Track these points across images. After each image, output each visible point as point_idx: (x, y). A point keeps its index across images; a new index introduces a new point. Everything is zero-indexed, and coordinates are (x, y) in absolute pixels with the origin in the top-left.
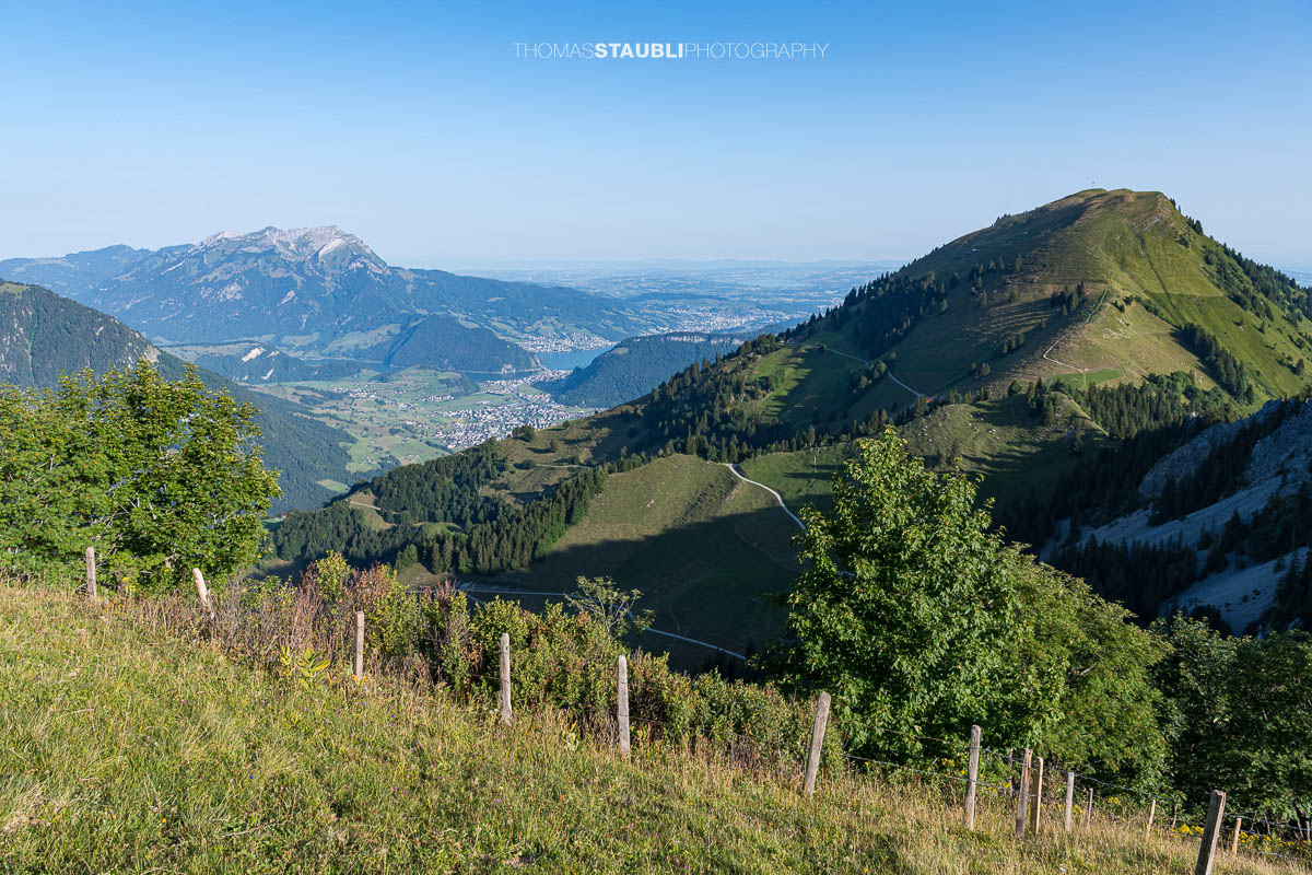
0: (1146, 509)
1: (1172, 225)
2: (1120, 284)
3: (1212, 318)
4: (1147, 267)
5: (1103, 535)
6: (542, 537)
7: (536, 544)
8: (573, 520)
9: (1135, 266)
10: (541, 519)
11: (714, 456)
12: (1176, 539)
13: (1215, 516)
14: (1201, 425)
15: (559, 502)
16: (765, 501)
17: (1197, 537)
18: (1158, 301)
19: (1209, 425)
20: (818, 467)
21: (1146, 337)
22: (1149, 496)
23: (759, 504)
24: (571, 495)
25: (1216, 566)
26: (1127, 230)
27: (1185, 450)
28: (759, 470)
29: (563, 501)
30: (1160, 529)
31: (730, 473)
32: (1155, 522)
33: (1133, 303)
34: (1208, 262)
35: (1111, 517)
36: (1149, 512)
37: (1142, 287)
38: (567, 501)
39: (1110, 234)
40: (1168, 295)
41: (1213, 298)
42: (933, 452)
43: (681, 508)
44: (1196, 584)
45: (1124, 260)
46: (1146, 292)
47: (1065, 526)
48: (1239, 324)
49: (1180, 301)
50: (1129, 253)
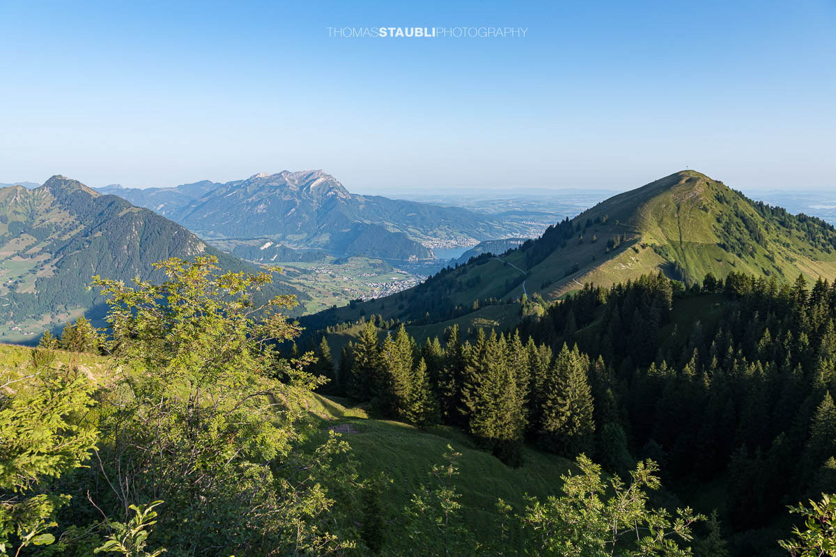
1: (702, 198)
2: (646, 238)
3: (703, 256)
4: (675, 225)
9: (668, 224)
18: (673, 246)
21: (647, 268)
26: (671, 201)
33: (648, 248)
34: (718, 221)
37: (667, 237)
39: (660, 204)
40: (681, 242)
41: (709, 245)
45: (662, 220)
46: (668, 240)
48: (720, 261)
49: (687, 246)
50: (667, 216)
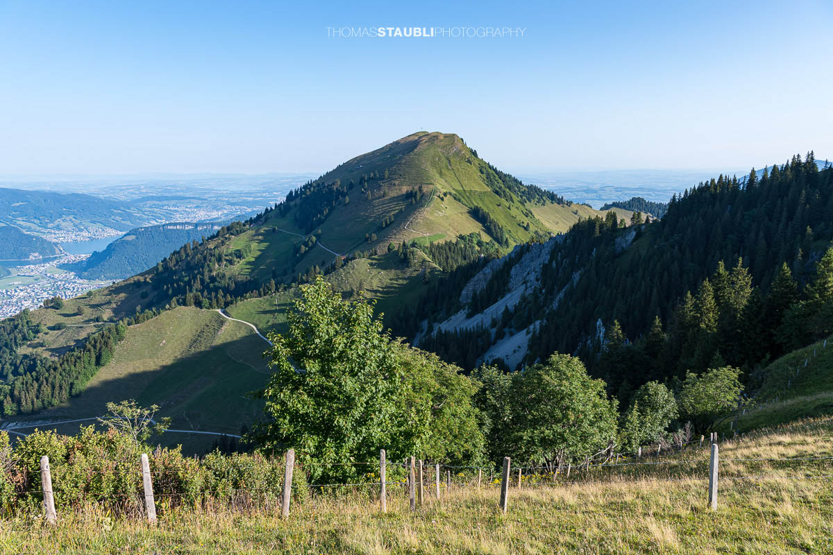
0: (464, 309)
1: (463, 152)
2: (441, 185)
3: (486, 203)
4: (453, 176)
5: (445, 326)
6: (77, 378)
7: (72, 384)
8: (102, 362)
9: (447, 175)
10: (75, 366)
11: (207, 305)
12: (480, 324)
13: (496, 310)
14: (486, 261)
15: (89, 351)
16: (245, 330)
17: (490, 322)
18: (460, 194)
19: (490, 261)
20: (279, 305)
21: (457, 215)
22: (465, 302)
23: (241, 334)
24: (98, 345)
25: (500, 336)
26: (441, 155)
27: (480, 275)
28: (239, 311)
29: (92, 349)
30: (472, 319)
31: (219, 316)
32: (469, 316)
33: (448, 195)
34: (482, 173)
35: (447, 316)
36: (466, 311)
37: (451, 187)
38: (97, 350)
39: (433, 157)
40: (464, 191)
41: (486, 192)
42: (349, 289)
43: (186, 343)
44: (492, 347)
45: (441, 172)
46: (454, 189)
47: (425, 324)
48: (499, 205)
49: (470, 194)
50: (443, 168)
